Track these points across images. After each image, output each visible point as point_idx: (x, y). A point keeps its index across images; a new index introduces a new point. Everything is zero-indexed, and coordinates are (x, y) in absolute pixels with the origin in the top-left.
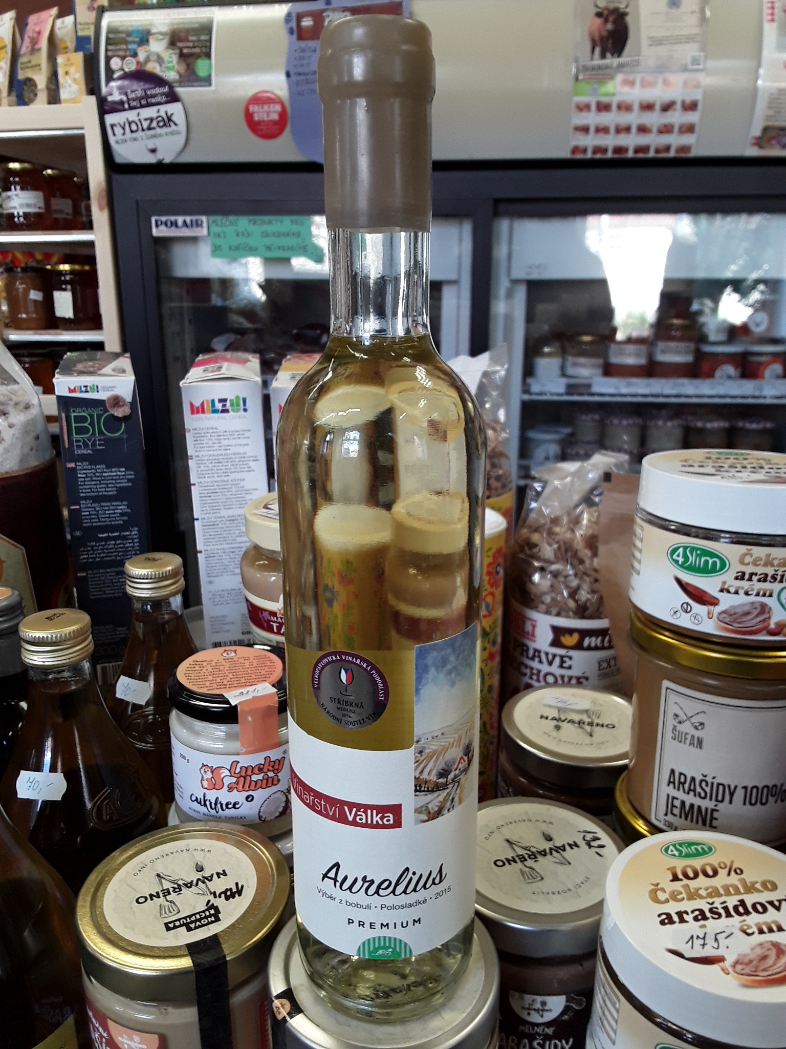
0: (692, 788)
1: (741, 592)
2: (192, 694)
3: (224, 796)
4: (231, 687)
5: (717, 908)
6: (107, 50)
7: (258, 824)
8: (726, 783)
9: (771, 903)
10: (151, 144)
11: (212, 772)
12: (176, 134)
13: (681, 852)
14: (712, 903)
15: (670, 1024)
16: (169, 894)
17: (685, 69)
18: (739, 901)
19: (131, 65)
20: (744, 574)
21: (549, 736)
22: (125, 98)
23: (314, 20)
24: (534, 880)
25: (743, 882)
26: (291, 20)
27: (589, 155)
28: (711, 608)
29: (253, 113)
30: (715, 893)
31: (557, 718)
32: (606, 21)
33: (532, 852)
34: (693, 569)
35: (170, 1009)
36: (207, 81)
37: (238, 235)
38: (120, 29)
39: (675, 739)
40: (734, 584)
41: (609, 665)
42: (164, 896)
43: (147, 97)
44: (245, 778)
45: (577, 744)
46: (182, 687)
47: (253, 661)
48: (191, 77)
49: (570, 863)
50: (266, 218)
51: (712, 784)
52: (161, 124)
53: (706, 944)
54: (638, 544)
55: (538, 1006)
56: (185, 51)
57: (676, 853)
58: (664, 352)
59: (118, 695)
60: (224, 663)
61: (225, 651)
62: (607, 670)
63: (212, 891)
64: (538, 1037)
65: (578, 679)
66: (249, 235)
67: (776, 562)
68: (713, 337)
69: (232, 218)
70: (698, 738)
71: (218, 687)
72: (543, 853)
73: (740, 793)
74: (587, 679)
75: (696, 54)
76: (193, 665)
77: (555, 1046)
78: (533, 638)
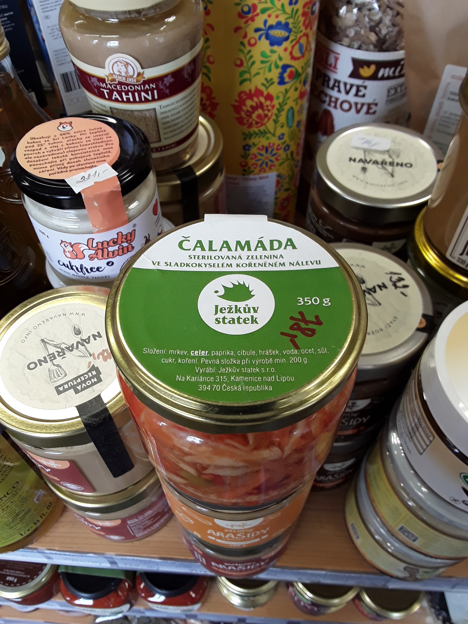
3: (88, 263)
4: (72, 170)
16: (55, 358)
21: (358, 179)
31: (363, 159)
41: (396, 91)
42: (51, 361)
45: (381, 186)
46: (23, 171)
47: (89, 135)
49: (380, 304)
60: (61, 137)
61: (61, 123)
62: (394, 96)
63: (92, 353)
65: (369, 105)
71: (60, 171)
74: (376, 105)
76: (31, 143)
77: (357, 421)
78: (335, 70)
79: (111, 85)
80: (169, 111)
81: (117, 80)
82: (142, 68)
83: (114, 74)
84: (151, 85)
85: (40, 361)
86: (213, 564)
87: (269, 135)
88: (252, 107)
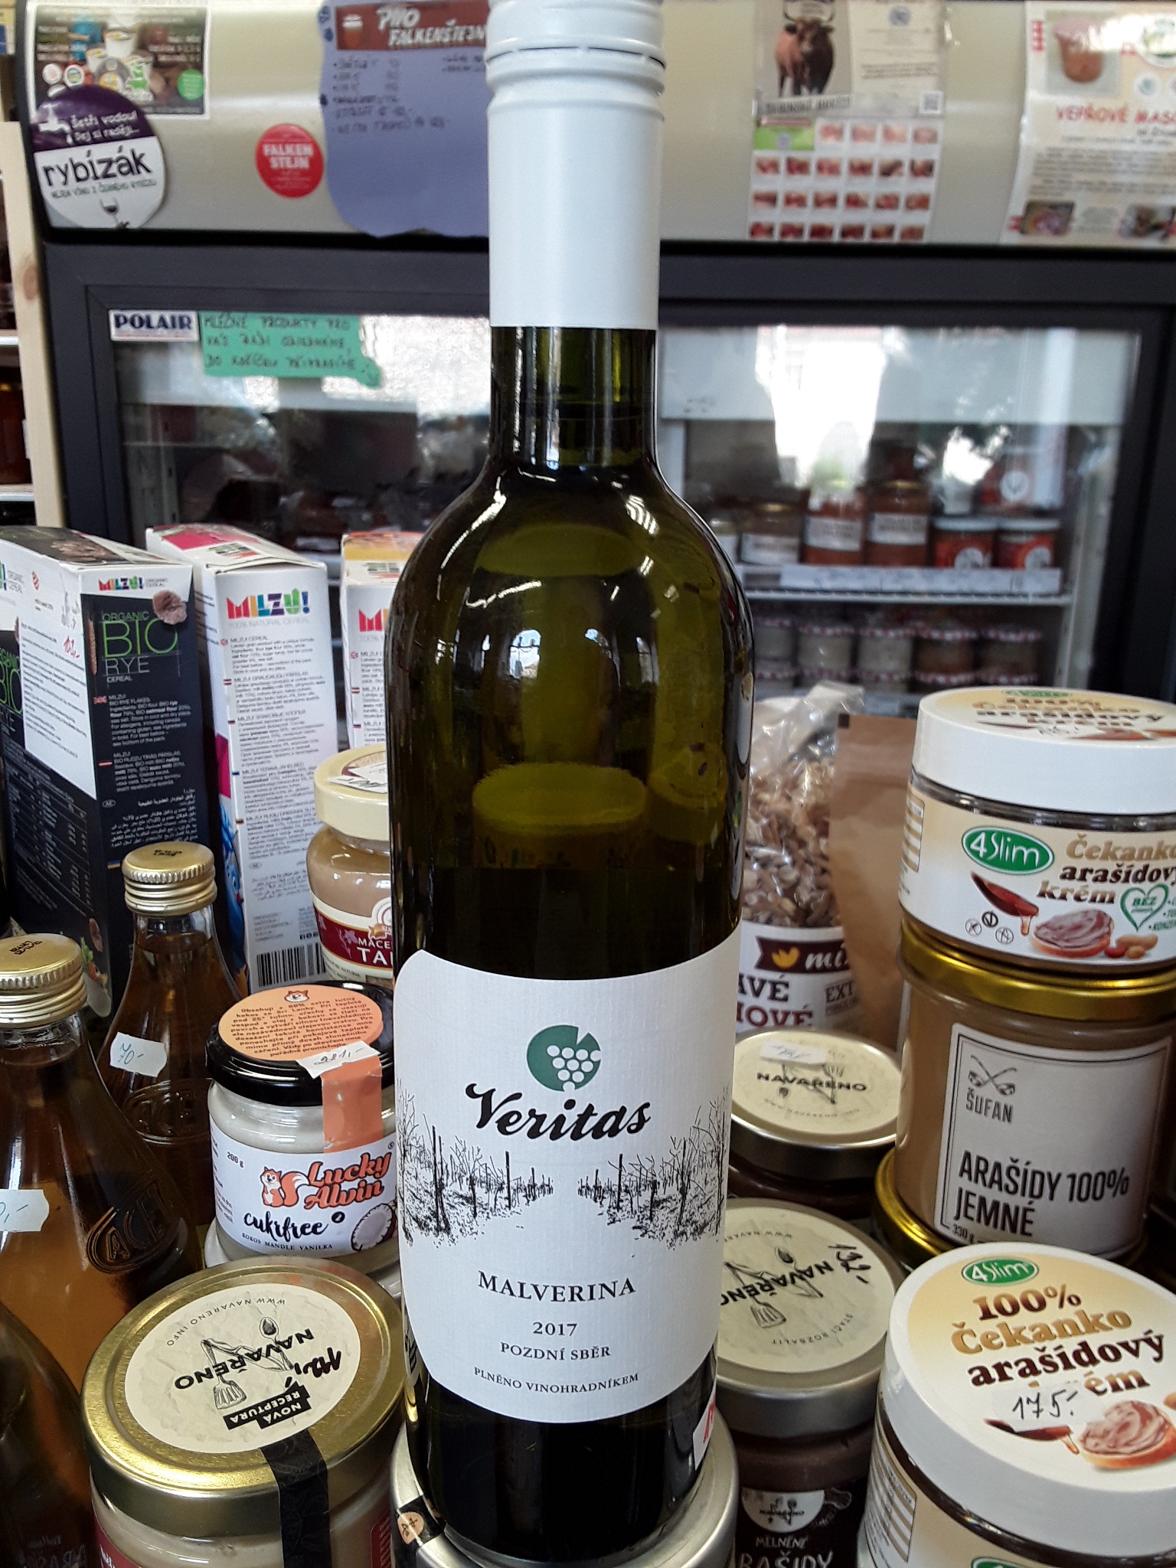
0: (996, 1178)
1: (1070, 896)
2: (243, 1061)
3: (299, 1216)
4: (308, 1050)
5: (1050, 1356)
6: (37, 52)
7: (352, 1255)
8: (1045, 1172)
9: (1125, 1345)
10: (109, 200)
11: (280, 1180)
12: (147, 185)
13: (990, 1275)
14: (1043, 1350)
15: (987, 1526)
16: (227, 1371)
17: (916, 115)
18: (1080, 1344)
19: (76, 78)
20: (1074, 870)
21: (773, 1104)
22: (67, 128)
23: (363, 20)
24: (773, 1323)
25: (1082, 1315)
26: (327, 19)
27: (776, 237)
28: (1027, 919)
29: (270, 157)
30: (1044, 1334)
31: (782, 1075)
32: (801, 38)
33: (766, 1281)
34: (1000, 863)
35: (238, 1548)
36: (198, 106)
37: (246, 341)
38: (58, 19)
39: (971, 1109)
40: (1059, 885)
41: (841, 993)
42: (219, 1375)
43: (103, 127)
44: (331, 1187)
45: (815, 1116)
46: (230, 1051)
47: (336, 1007)
48: (172, 99)
49: (821, 1295)
50: (290, 317)
51: (1026, 1172)
52: (125, 169)
53: (1042, 1410)
54: (916, 826)
55: (784, 1507)
56: (163, 59)
57: (984, 1277)
58: (883, 528)
59: (115, 1062)
60: (290, 1011)
61: (290, 993)
62: (840, 1001)
63: (293, 1364)
64: (783, 1553)
65: (798, 1015)
66: (263, 342)
67: (1119, 854)
68: (951, 508)
69: (237, 315)
70: (1005, 1107)
71: (288, 1050)
72: (782, 1282)
73: (1064, 1186)
74: (810, 1015)
75: (932, 92)
76: (243, 1016)
79: (374, 941)
81: (386, 934)
83: (384, 924)
85: (199, 1375)
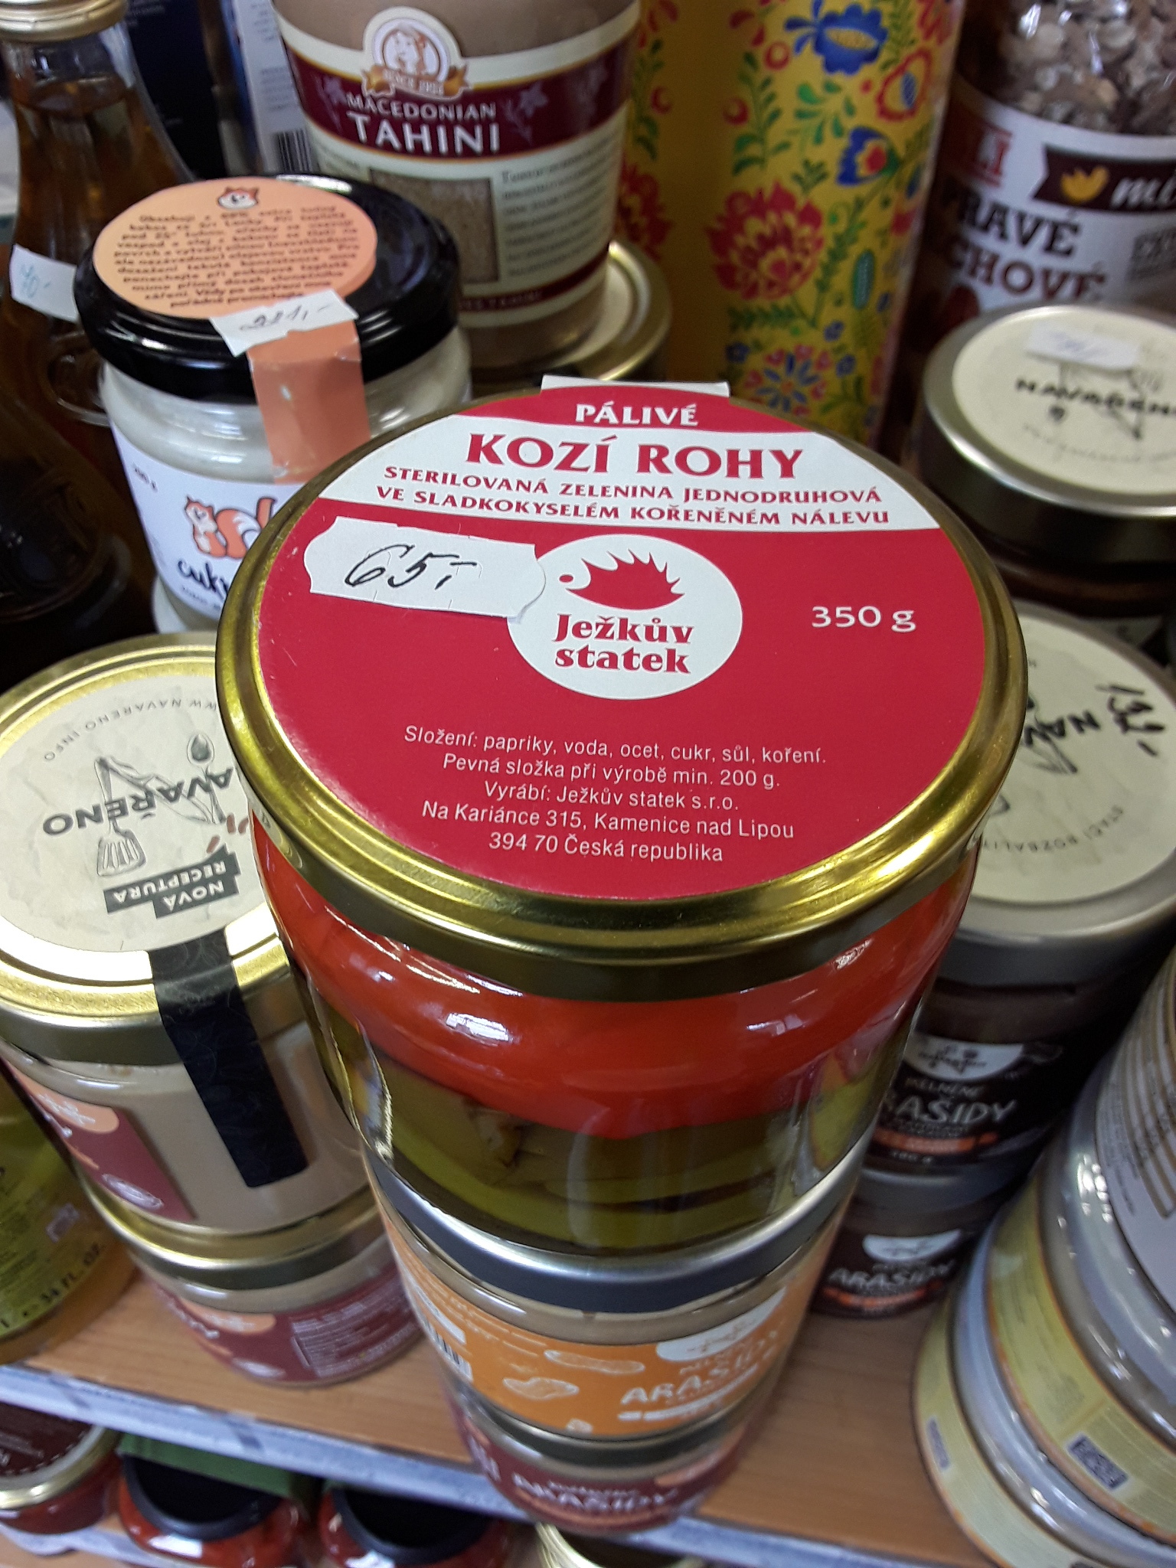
4: (235, 299)
16: (125, 813)
21: (1037, 435)
31: (1057, 387)
41: (1158, 250)
42: (111, 818)
45: (1104, 458)
47: (296, 221)
49: (1074, 770)
59: (19, 294)
60: (221, 225)
61: (228, 191)
62: (1154, 260)
63: (225, 815)
64: (942, 1097)
65: (1081, 279)
71: (200, 298)
74: (1101, 279)
76: (141, 229)
77: (977, 1113)
78: (995, 178)
79: (375, 101)
80: (529, 192)
81: (393, 86)
82: (463, 54)
83: (386, 67)
84: (484, 108)
85: (81, 815)
86: (518, 1480)
87: (801, 323)
88: (761, 238)
